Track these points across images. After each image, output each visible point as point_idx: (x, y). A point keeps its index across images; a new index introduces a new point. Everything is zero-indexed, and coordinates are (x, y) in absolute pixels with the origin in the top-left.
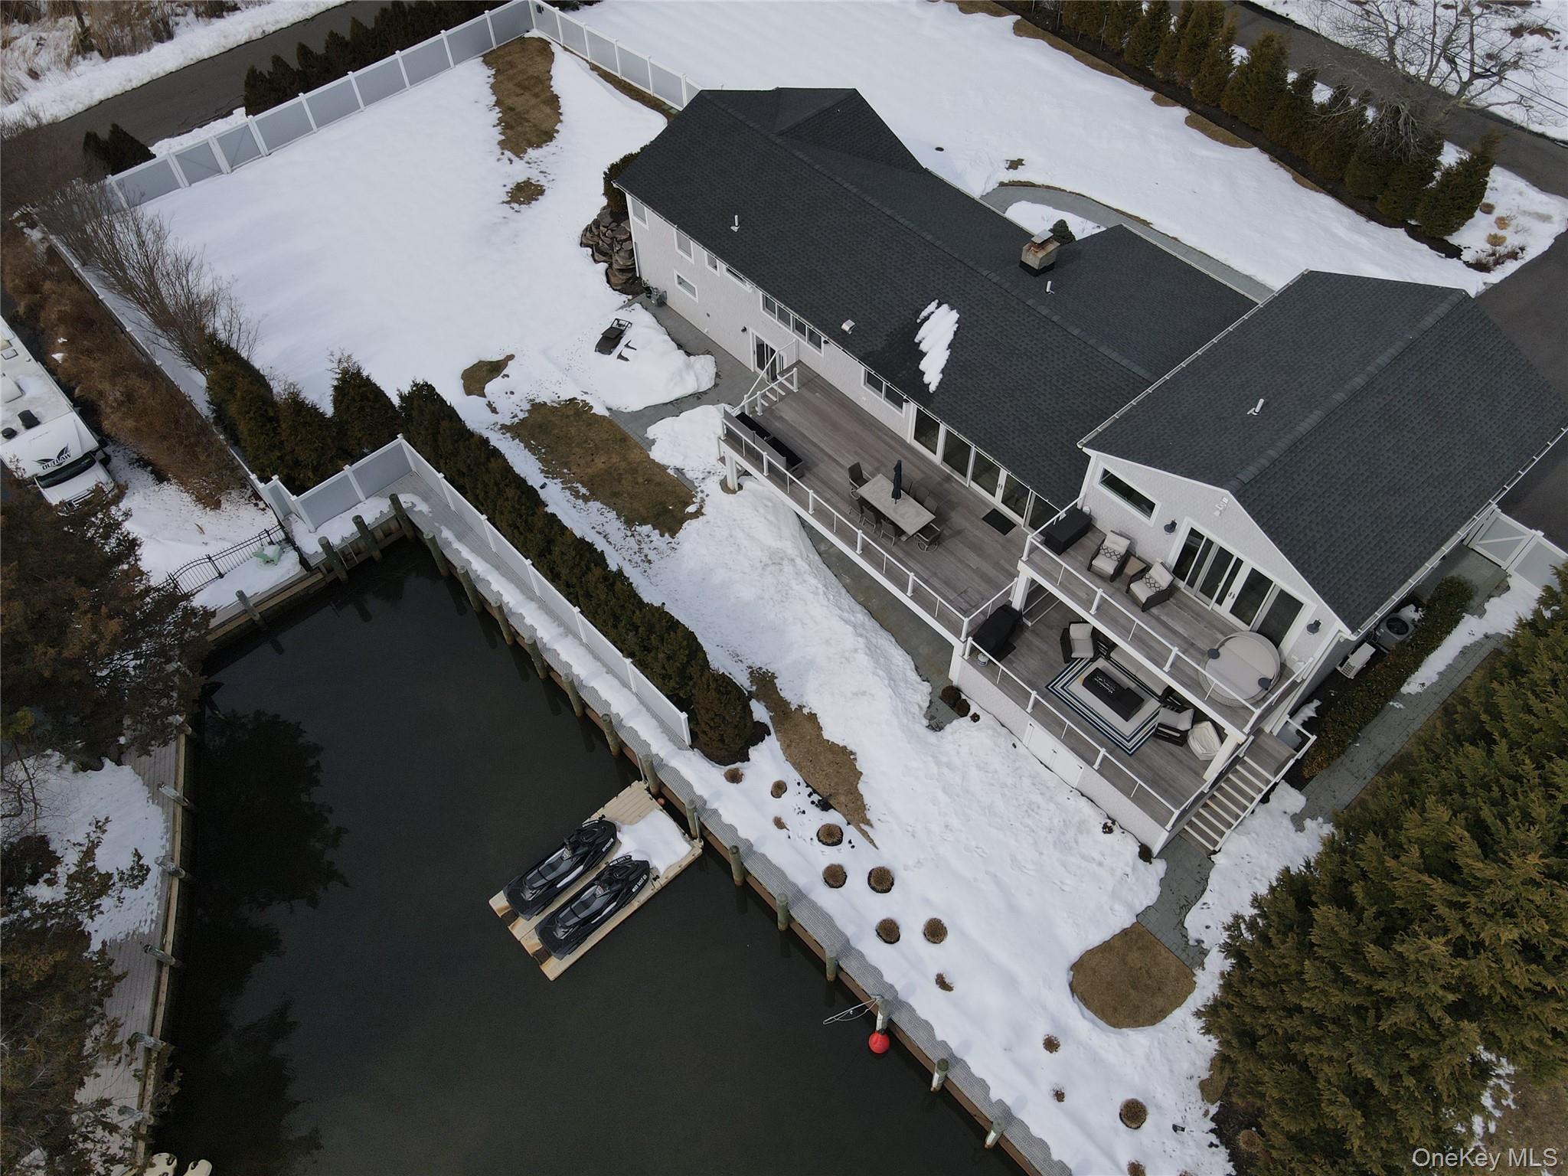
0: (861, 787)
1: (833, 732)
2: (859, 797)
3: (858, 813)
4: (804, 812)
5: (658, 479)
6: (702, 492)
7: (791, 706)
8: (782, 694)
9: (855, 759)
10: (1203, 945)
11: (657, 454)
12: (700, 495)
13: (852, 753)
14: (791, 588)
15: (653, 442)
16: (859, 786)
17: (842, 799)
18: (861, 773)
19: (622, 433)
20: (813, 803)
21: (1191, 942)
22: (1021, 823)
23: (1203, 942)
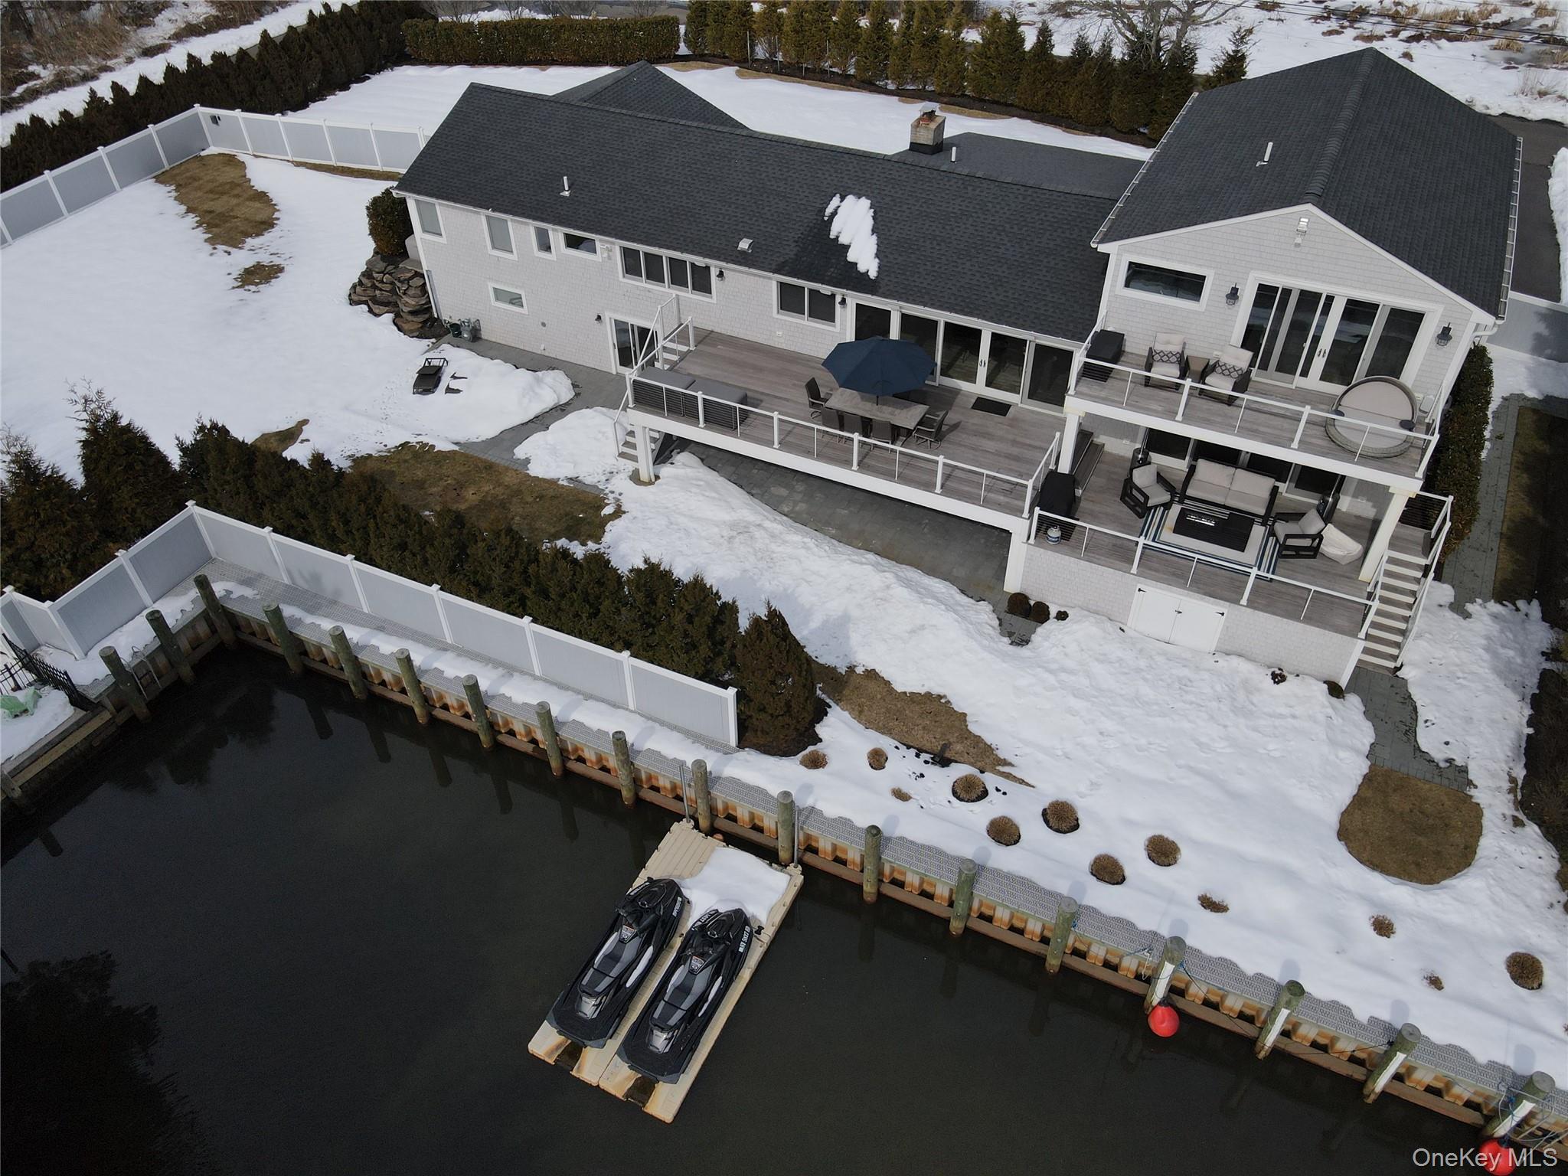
0: (973, 728)
1: (905, 680)
2: (978, 740)
3: (986, 756)
4: (922, 776)
5: (551, 493)
6: (612, 492)
7: (839, 670)
8: (821, 661)
9: (949, 702)
10: (1456, 763)
11: (536, 470)
12: (611, 496)
13: (940, 697)
14: (773, 552)
15: (527, 461)
16: (969, 728)
17: (959, 747)
18: (965, 715)
19: (485, 461)
20: (926, 762)
21: (1442, 765)
22: (1184, 702)
23: (1454, 760)
